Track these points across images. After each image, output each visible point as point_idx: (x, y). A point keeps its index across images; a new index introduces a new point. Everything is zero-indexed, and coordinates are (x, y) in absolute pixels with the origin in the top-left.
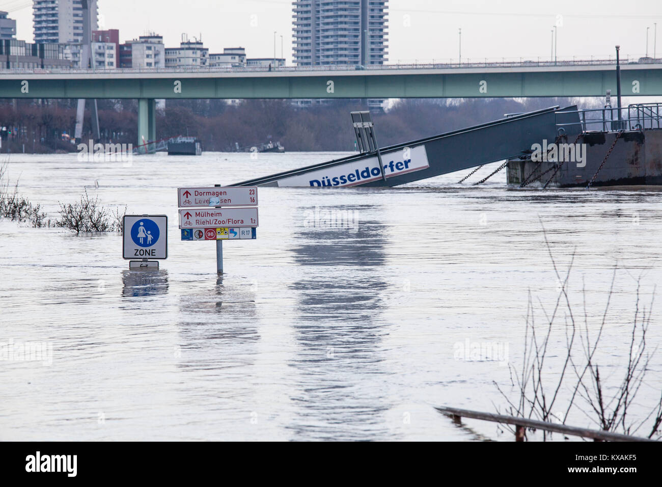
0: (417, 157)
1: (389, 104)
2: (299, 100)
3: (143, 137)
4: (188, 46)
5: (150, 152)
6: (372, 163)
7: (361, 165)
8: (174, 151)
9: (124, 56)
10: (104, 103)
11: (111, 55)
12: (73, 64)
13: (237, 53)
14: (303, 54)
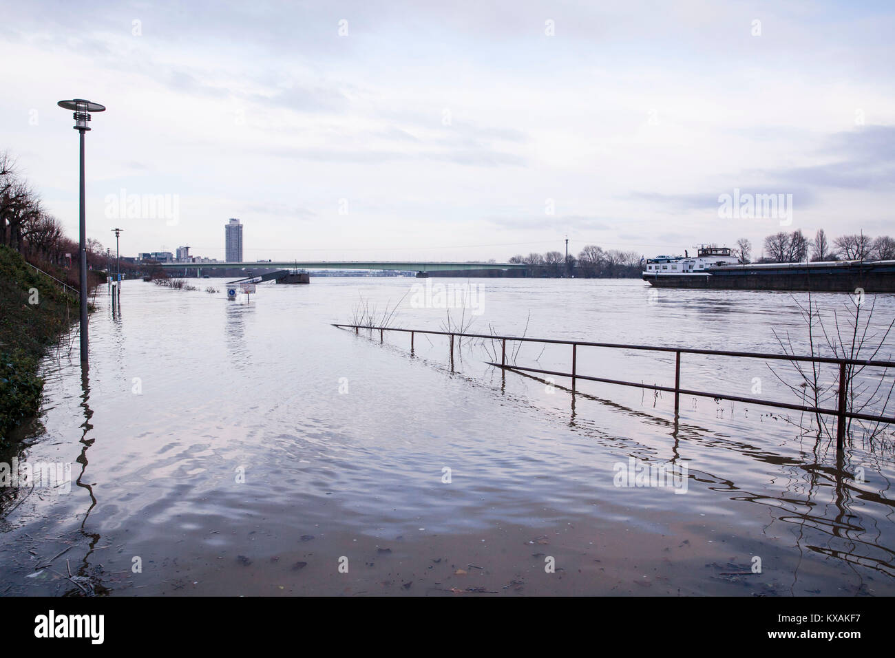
0: (260, 278)
1: (243, 269)
2: (227, 268)
3: (198, 275)
4: (205, 258)
5: (200, 277)
6: (251, 279)
7: (249, 280)
8: (205, 277)
9: (194, 260)
10: (191, 269)
11: (191, 260)
12: (184, 262)
13: (215, 260)
14: (227, 260)
